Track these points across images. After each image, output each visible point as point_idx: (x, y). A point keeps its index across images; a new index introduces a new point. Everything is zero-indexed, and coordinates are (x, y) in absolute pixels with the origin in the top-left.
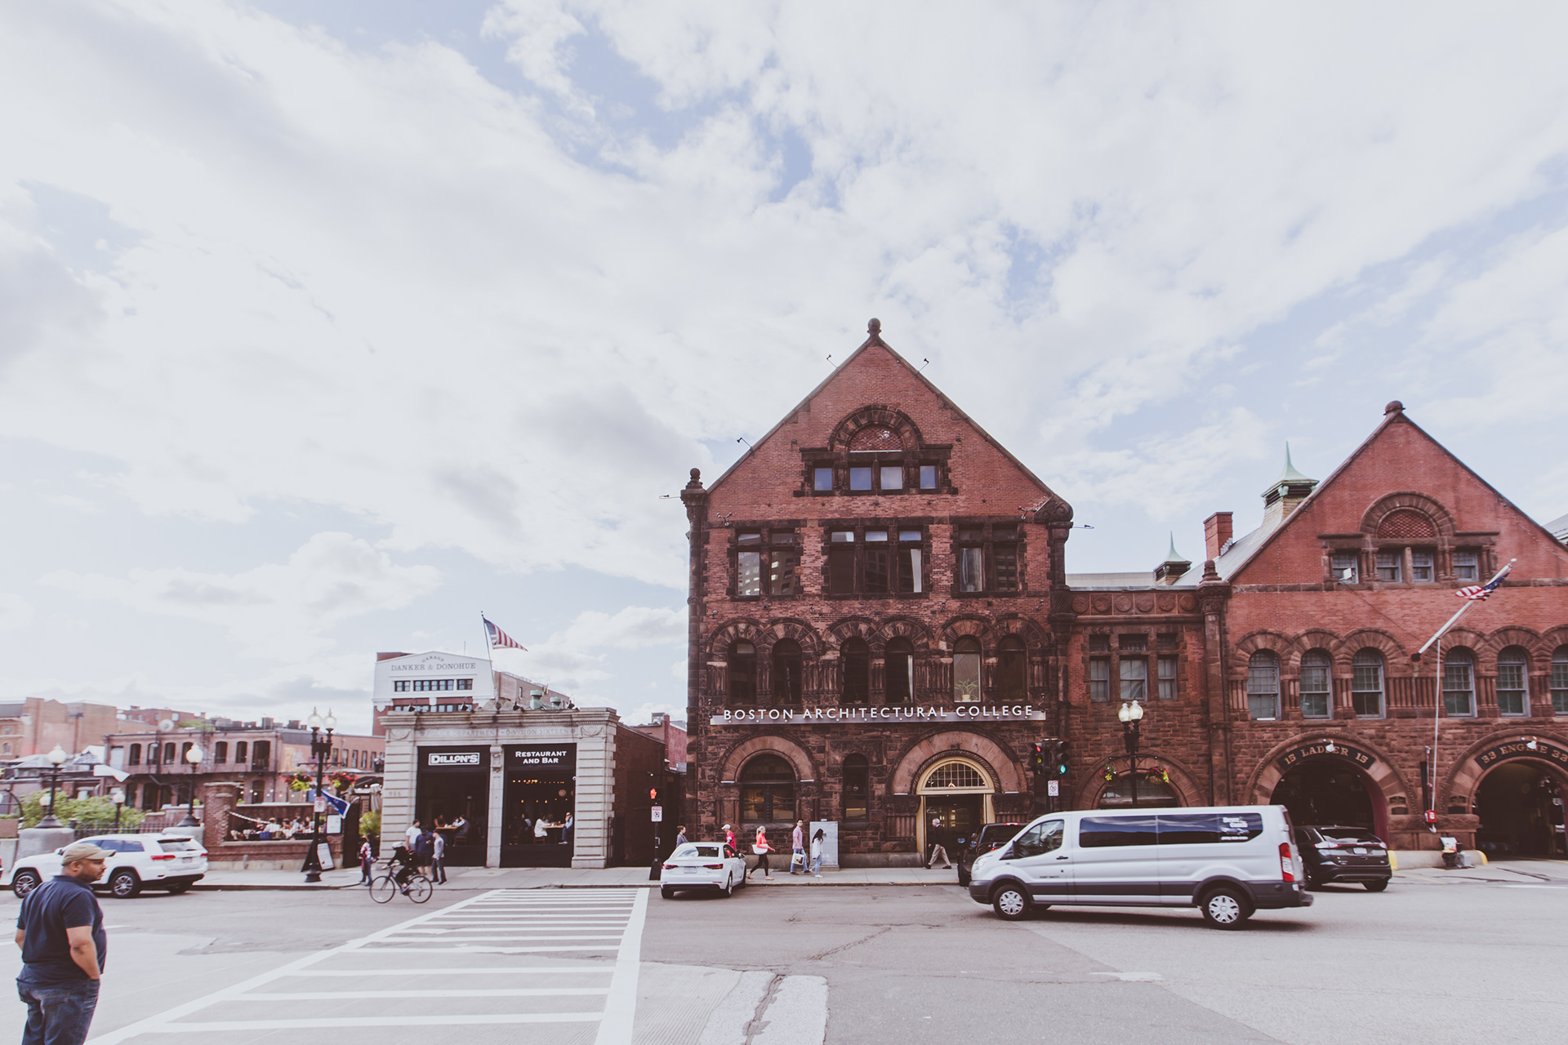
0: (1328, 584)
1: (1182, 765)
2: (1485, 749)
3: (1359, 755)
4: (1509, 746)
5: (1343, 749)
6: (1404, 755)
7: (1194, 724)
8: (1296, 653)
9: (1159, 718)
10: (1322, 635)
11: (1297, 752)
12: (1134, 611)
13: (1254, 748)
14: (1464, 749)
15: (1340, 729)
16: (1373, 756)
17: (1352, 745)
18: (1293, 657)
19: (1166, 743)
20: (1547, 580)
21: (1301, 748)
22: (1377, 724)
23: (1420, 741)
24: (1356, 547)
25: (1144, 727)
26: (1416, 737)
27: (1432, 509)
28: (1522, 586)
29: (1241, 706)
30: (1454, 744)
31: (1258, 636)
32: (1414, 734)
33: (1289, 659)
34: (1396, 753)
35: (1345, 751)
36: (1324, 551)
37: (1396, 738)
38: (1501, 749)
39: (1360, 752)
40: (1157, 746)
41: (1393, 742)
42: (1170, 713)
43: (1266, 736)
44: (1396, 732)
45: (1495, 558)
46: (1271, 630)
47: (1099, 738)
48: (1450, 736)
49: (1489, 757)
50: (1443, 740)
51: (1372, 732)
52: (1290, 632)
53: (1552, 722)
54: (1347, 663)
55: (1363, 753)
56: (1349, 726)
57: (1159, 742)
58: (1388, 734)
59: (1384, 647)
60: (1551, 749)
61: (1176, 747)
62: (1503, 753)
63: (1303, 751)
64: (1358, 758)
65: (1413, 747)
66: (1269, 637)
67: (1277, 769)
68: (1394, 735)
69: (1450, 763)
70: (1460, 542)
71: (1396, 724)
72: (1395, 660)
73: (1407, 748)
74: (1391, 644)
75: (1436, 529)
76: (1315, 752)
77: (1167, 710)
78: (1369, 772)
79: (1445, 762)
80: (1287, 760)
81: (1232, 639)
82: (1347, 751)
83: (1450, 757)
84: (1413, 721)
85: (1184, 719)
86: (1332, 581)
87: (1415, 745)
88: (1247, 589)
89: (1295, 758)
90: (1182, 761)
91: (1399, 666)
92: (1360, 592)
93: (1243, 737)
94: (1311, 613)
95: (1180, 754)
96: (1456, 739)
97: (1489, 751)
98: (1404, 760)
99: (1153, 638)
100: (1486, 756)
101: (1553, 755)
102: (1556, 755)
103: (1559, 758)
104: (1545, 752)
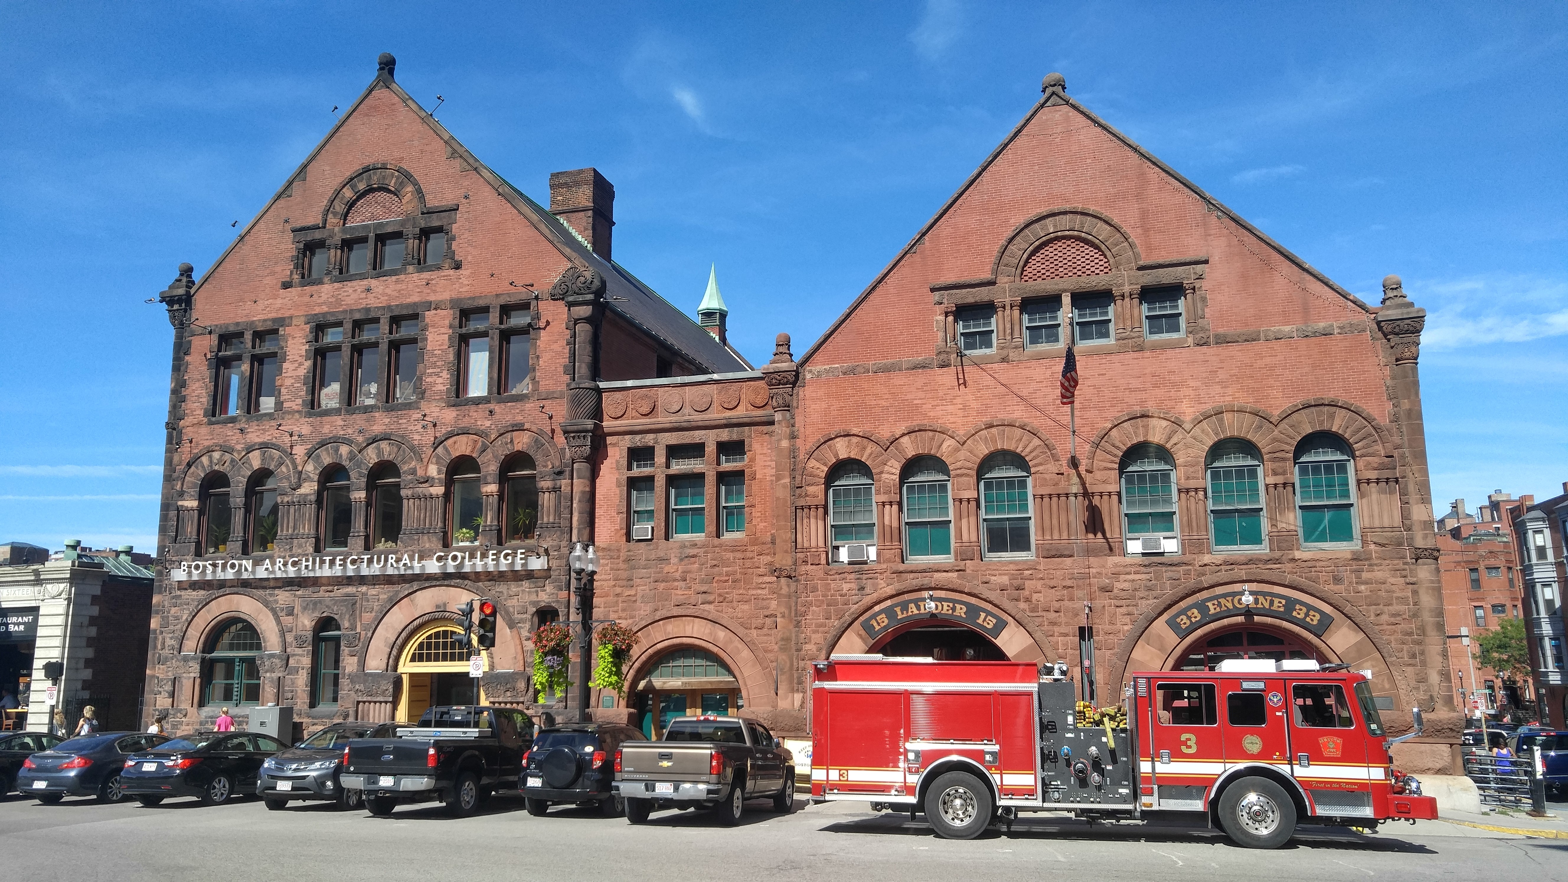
0: (943, 356)
1: (741, 631)
2: (1183, 604)
3: (983, 615)
4: (1222, 601)
5: (958, 606)
6: (1052, 615)
7: (762, 570)
8: (893, 462)
9: (715, 562)
10: (931, 433)
11: (889, 612)
12: (686, 410)
13: (828, 605)
14: (1147, 605)
15: (955, 575)
16: (1005, 617)
17: (973, 600)
18: (886, 468)
19: (721, 599)
20: (1287, 329)
21: (896, 605)
22: (1012, 567)
23: (1078, 593)
24: (986, 299)
25: (693, 576)
26: (1072, 587)
27: (1102, 232)
28: (1246, 341)
29: (813, 544)
30: (1134, 597)
31: (838, 440)
32: (1069, 583)
33: (882, 473)
34: (1040, 614)
35: (961, 611)
36: (939, 309)
37: (1039, 588)
38: (1209, 604)
39: (984, 610)
40: (710, 603)
41: (1035, 596)
42: (730, 555)
43: (846, 587)
44: (1041, 579)
45: (1204, 300)
46: (855, 431)
47: (633, 592)
48: (1126, 585)
49: (1189, 618)
50: (1115, 591)
51: (1005, 580)
52: (885, 432)
53: (1293, 560)
54: (967, 475)
55: (989, 613)
56: (968, 571)
57: (710, 598)
58: (1027, 583)
59: (1025, 448)
60: (1291, 603)
61: (735, 604)
62: (1212, 611)
63: (898, 609)
64: (980, 621)
65: (1066, 603)
66: (855, 440)
67: (860, 636)
68: (1039, 585)
69: (1126, 628)
70: (1150, 278)
71: (1042, 568)
72: (1040, 468)
73: (1057, 605)
74: (1036, 442)
75: (1112, 261)
76: (916, 612)
77: (725, 551)
78: (998, 642)
79: (1119, 626)
80: (875, 624)
81: (803, 446)
82: (965, 609)
83: (1127, 619)
84: (1068, 561)
85: (748, 563)
86: (947, 353)
87: (1071, 599)
88: (827, 371)
89: (886, 621)
90: (742, 624)
91: (1047, 476)
92: (989, 366)
93: (814, 589)
94: (916, 402)
95: (740, 615)
96: (1135, 590)
97: (1190, 608)
98: (1053, 623)
99: (711, 449)
100: (1184, 617)
101: (1295, 614)
102: (1299, 614)
103: (1305, 617)
104: (1282, 609)
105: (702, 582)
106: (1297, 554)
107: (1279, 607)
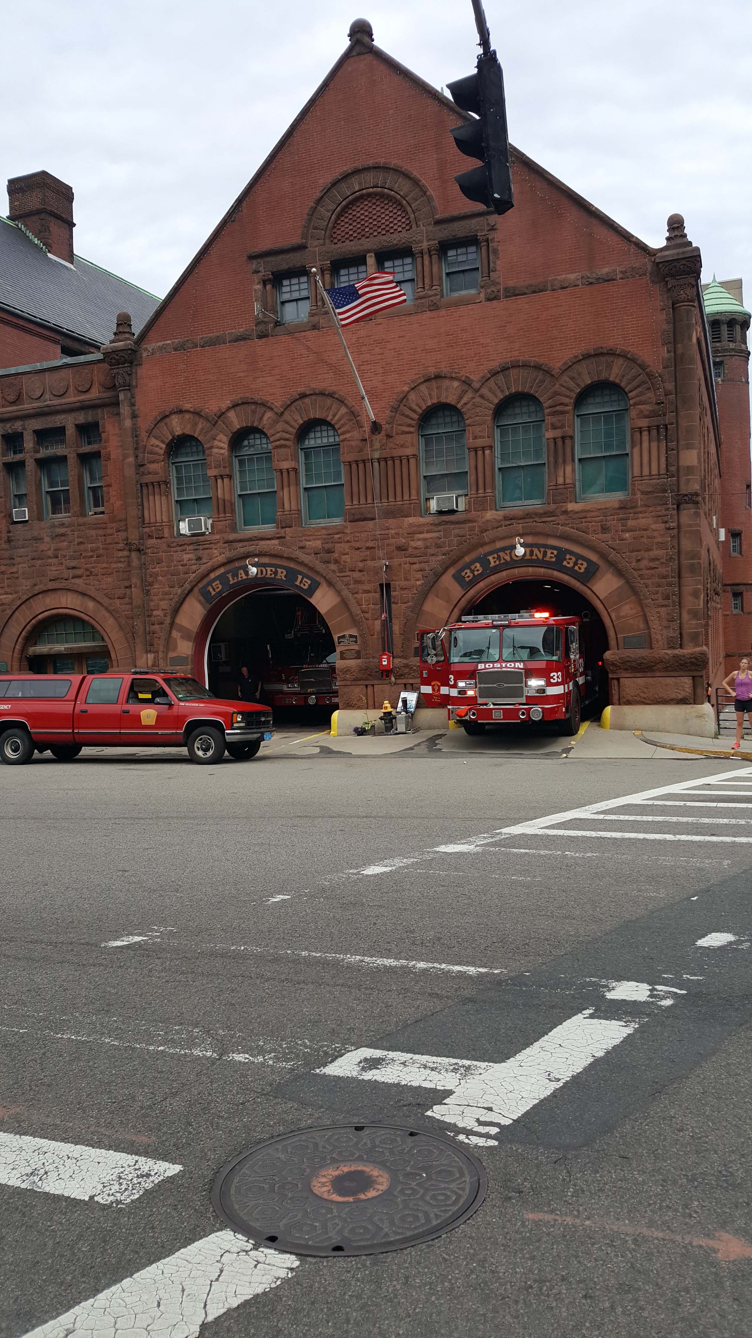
0: (261, 327)
1: (106, 601)
2: (467, 559)
3: (300, 577)
4: (501, 554)
5: (279, 570)
6: (357, 575)
7: (121, 546)
8: (221, 436)
9: (81, 540)
10: (253, 407)
11: (222, 578)
12: (47, 396)
13: (172, 575)
14: (435, 562)
15: (276, 542)
16: (318, 579)
17: (292, 565)
18: (216, 443)
19: (88, 573)
20: (572, 276)
21: (228, 572)
22: (324, 532)
23: (381, 553)
24: (299, 264)
25: (64, 553)
26: (373, 548)
27: (403, 187)
28: (534, 292)
29: (158, 519)
30: (426, 555)
31: (173, 417)
32: (370, 544)
33: (212, 447)
34: (347, 573)
35: (282, 574)
36: (256, 278)
37: (347, 550)
38: (490, 558)
39: (301, 573)
40: (79, 577)
41: (344, 557)
42: (93, 533)
43: (186, 557)
44: (348, 541)
45: (496, 252)
46: (188, 406)
47: (14, 570)
48: (419, 544)
49: (472, 571)
50: (410, 550)
51: (318, 544)
52: (213, 406)
53: (566, 512)
54: (285, 446)
55: (305, 576)
56: (288, 538)
57: (78, 572)
58: (337, 545)
59: (334, 416)
60: (562, 554)
61: (100, 577)
62: (492, 564)
63: (230, 576)
64: (298, 583)
65: (369, 563)
66: (187, 416)
67: (200, 601)
68: (345, 547)
69: (418, 583)
70: (445, 232)
71: (348, 531)
72: (348, 436)
73: (361, 565)
74: (343, 410)
75: (412, 216)
76: (244, 577)
77: (89, 528)
78: (313, 601)
79: (412, 582)
80: (211, 590)
81: (144, 424)
82: (285, 573)
83: (419, 575)
84: (370, 524)
85: (109, 540)
86: (265, 323)
87: (373, 559)
88: (161, 348)
89: (220, 587)
90: (106, 595)
91: (353, 443)
92: (303, 334)
93: (159, 561)
94: (239, 375)
95: (104, 587)
96: (427, 547)
97: (473, 562)
98: (357, 582)
99: (71, 431)
100: (468, 571)
101: (565, 563)
102: (569, 563)
103: (574, 566)
104: (554, 560)
105: (72, 558)
106: (571, 506)
107: (551, 557)
